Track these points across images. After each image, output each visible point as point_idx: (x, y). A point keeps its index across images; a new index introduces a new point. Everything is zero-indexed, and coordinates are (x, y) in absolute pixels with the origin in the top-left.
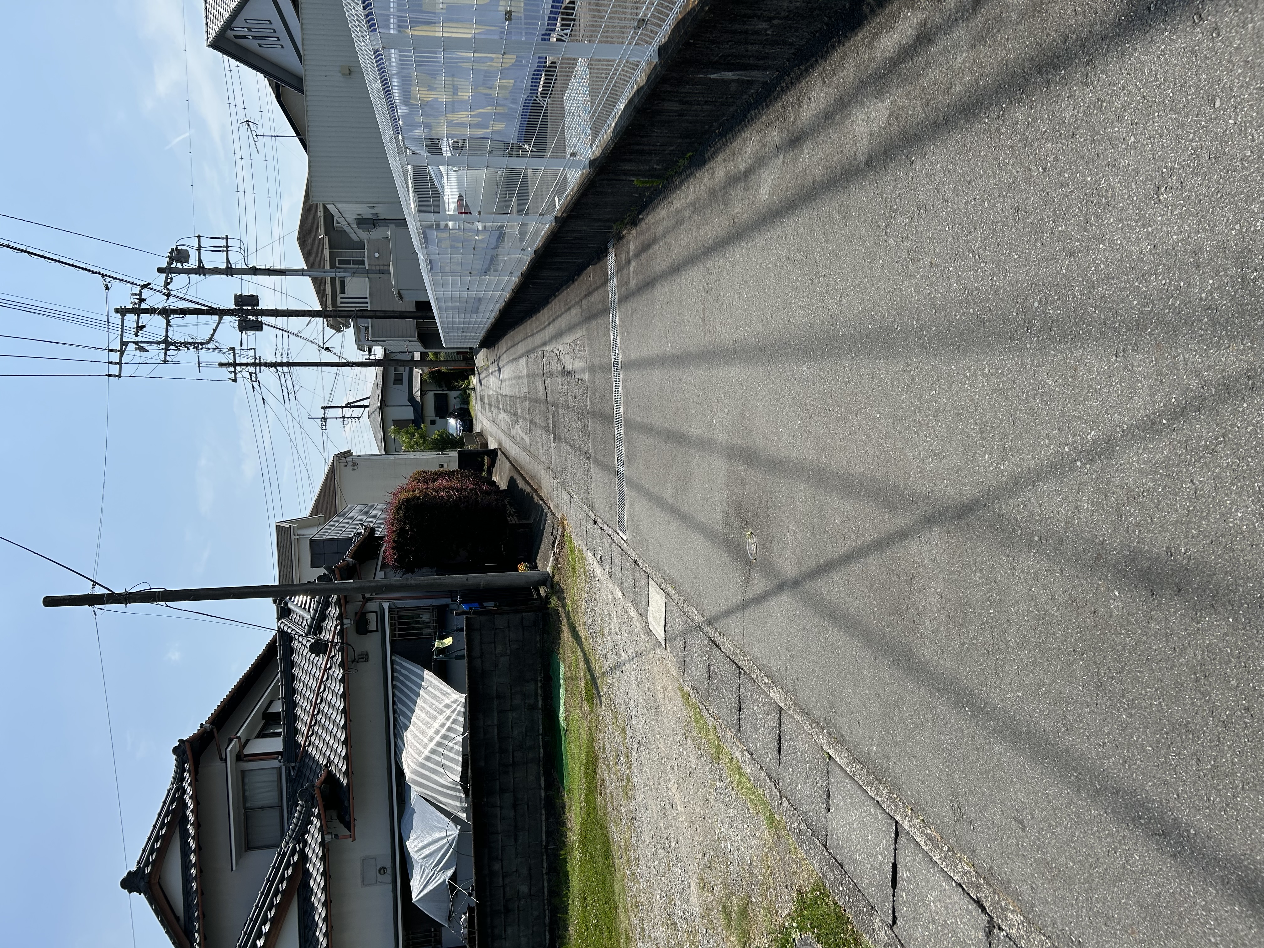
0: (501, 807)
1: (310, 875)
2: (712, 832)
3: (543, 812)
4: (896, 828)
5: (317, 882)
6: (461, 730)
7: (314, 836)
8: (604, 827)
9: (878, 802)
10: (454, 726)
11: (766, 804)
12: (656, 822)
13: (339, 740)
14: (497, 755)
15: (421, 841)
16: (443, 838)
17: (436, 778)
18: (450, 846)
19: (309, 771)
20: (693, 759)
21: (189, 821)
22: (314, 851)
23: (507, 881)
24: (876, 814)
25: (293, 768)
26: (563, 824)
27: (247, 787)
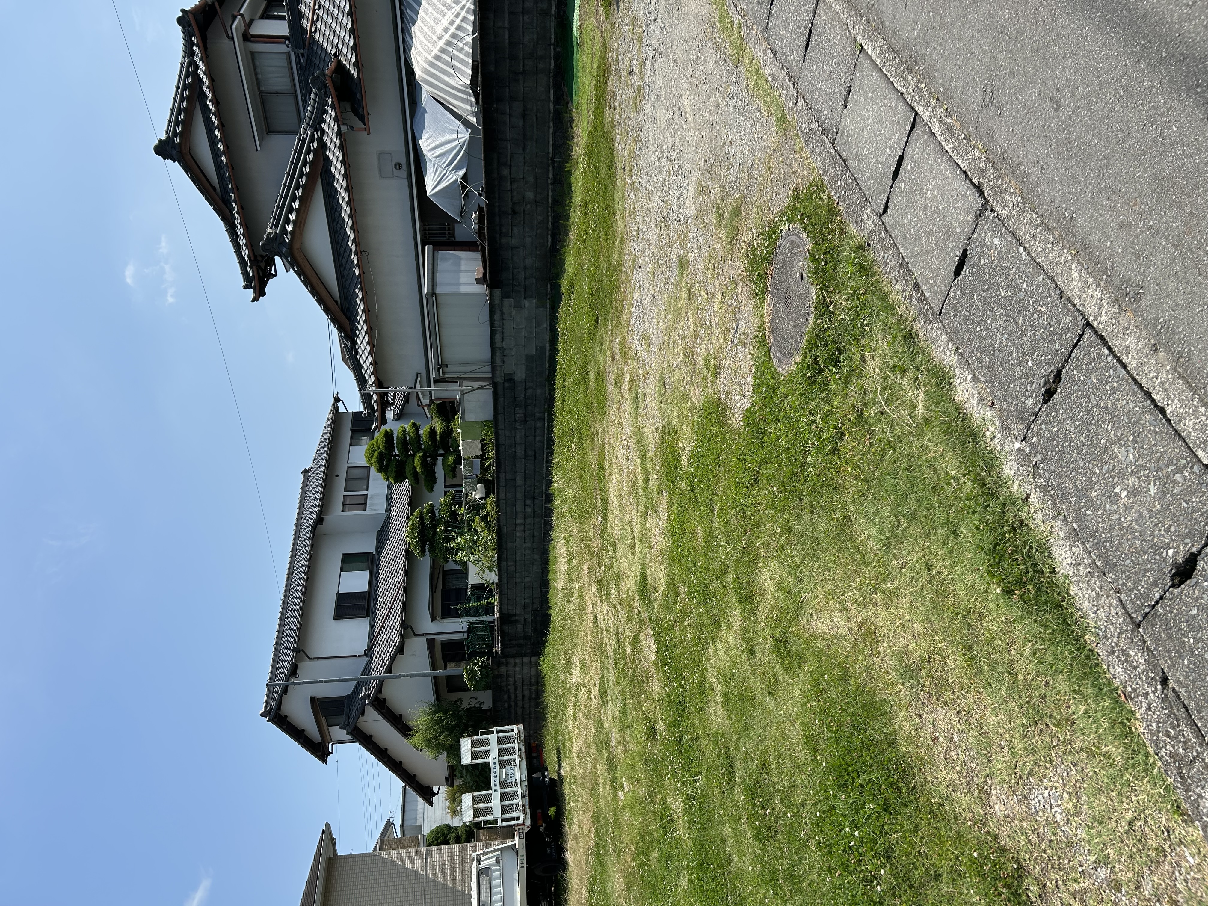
0: (510, 116)
1: (331, 162)
2: (719, 138)
3: (551, 125)
4: (914, 120)
5: (337, 169)
6: (471, 29)
7: (330, 125)
8: (610, 140)
9: (902, 94)
10: (464, 25)
11: (780, 105)
12: (662, 133)
13: (346, 28)
14: (508, 61)
15: (434, 141)
16: (454, 140)
17: (446, 78)
18: (462, 147)
19: (318, 60)
20: (711, 64)
21: (207, 97)
22: (332, 140)
23: (515, 186)
24: (896, 107)
25: (302, 54)
26: (570, 138)
27: (258, 70)
